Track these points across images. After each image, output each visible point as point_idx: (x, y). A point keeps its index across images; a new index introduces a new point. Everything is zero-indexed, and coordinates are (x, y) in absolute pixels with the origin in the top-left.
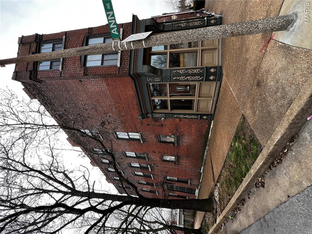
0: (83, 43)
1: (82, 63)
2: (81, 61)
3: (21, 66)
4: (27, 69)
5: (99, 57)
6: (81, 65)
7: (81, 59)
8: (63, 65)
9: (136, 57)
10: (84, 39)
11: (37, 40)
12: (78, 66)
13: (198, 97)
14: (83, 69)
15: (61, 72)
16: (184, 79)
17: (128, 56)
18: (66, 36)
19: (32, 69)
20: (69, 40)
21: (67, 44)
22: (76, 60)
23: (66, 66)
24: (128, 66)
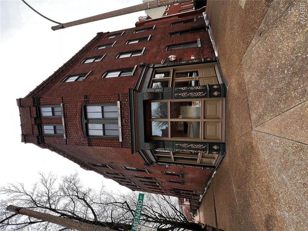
0: (81, 112)
1: (84, 132)
2: (83, 131)
3: (26, 128)
4: (33, 133)
5: (100, 126)
6: (84, 135)
7: (82, 129)
8: (67, 134)
9: (137, 135)
10: (82, 107)
11: (35, 104)
12: (81, 136)
13: (201, 157)
14: (86, 139)
15: (66, 139)
16: (186, 146)
17: (129, 131)
18: (63, 103)
19: (38, 133)
20: (67, 108)
21: (66, 112)
22: (78, 129)
23: (70, 135)
24: (130, 141)
